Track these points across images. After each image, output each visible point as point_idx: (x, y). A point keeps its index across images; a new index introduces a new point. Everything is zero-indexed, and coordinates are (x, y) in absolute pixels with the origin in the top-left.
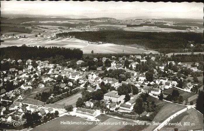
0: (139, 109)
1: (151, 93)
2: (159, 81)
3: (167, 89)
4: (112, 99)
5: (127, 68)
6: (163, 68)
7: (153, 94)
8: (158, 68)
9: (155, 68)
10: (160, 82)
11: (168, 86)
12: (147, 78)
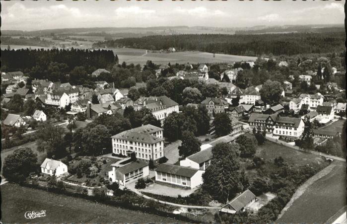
0: (220, 182)
1: (275, 132)
2: (298, 103)
3: (323, 124)
4: (137, 152)
5: (210, 77)
6: (308, 78)
7: (281, 137)
8: (297, 78)
9: (289, 79)
10: (300, 107)
11: (325, 116)
12: (262, 99)
